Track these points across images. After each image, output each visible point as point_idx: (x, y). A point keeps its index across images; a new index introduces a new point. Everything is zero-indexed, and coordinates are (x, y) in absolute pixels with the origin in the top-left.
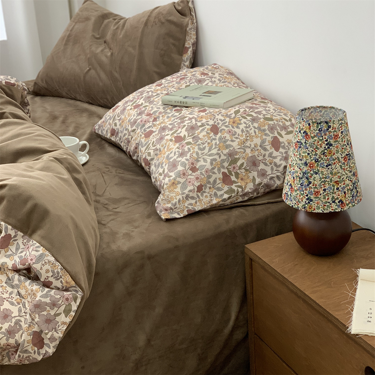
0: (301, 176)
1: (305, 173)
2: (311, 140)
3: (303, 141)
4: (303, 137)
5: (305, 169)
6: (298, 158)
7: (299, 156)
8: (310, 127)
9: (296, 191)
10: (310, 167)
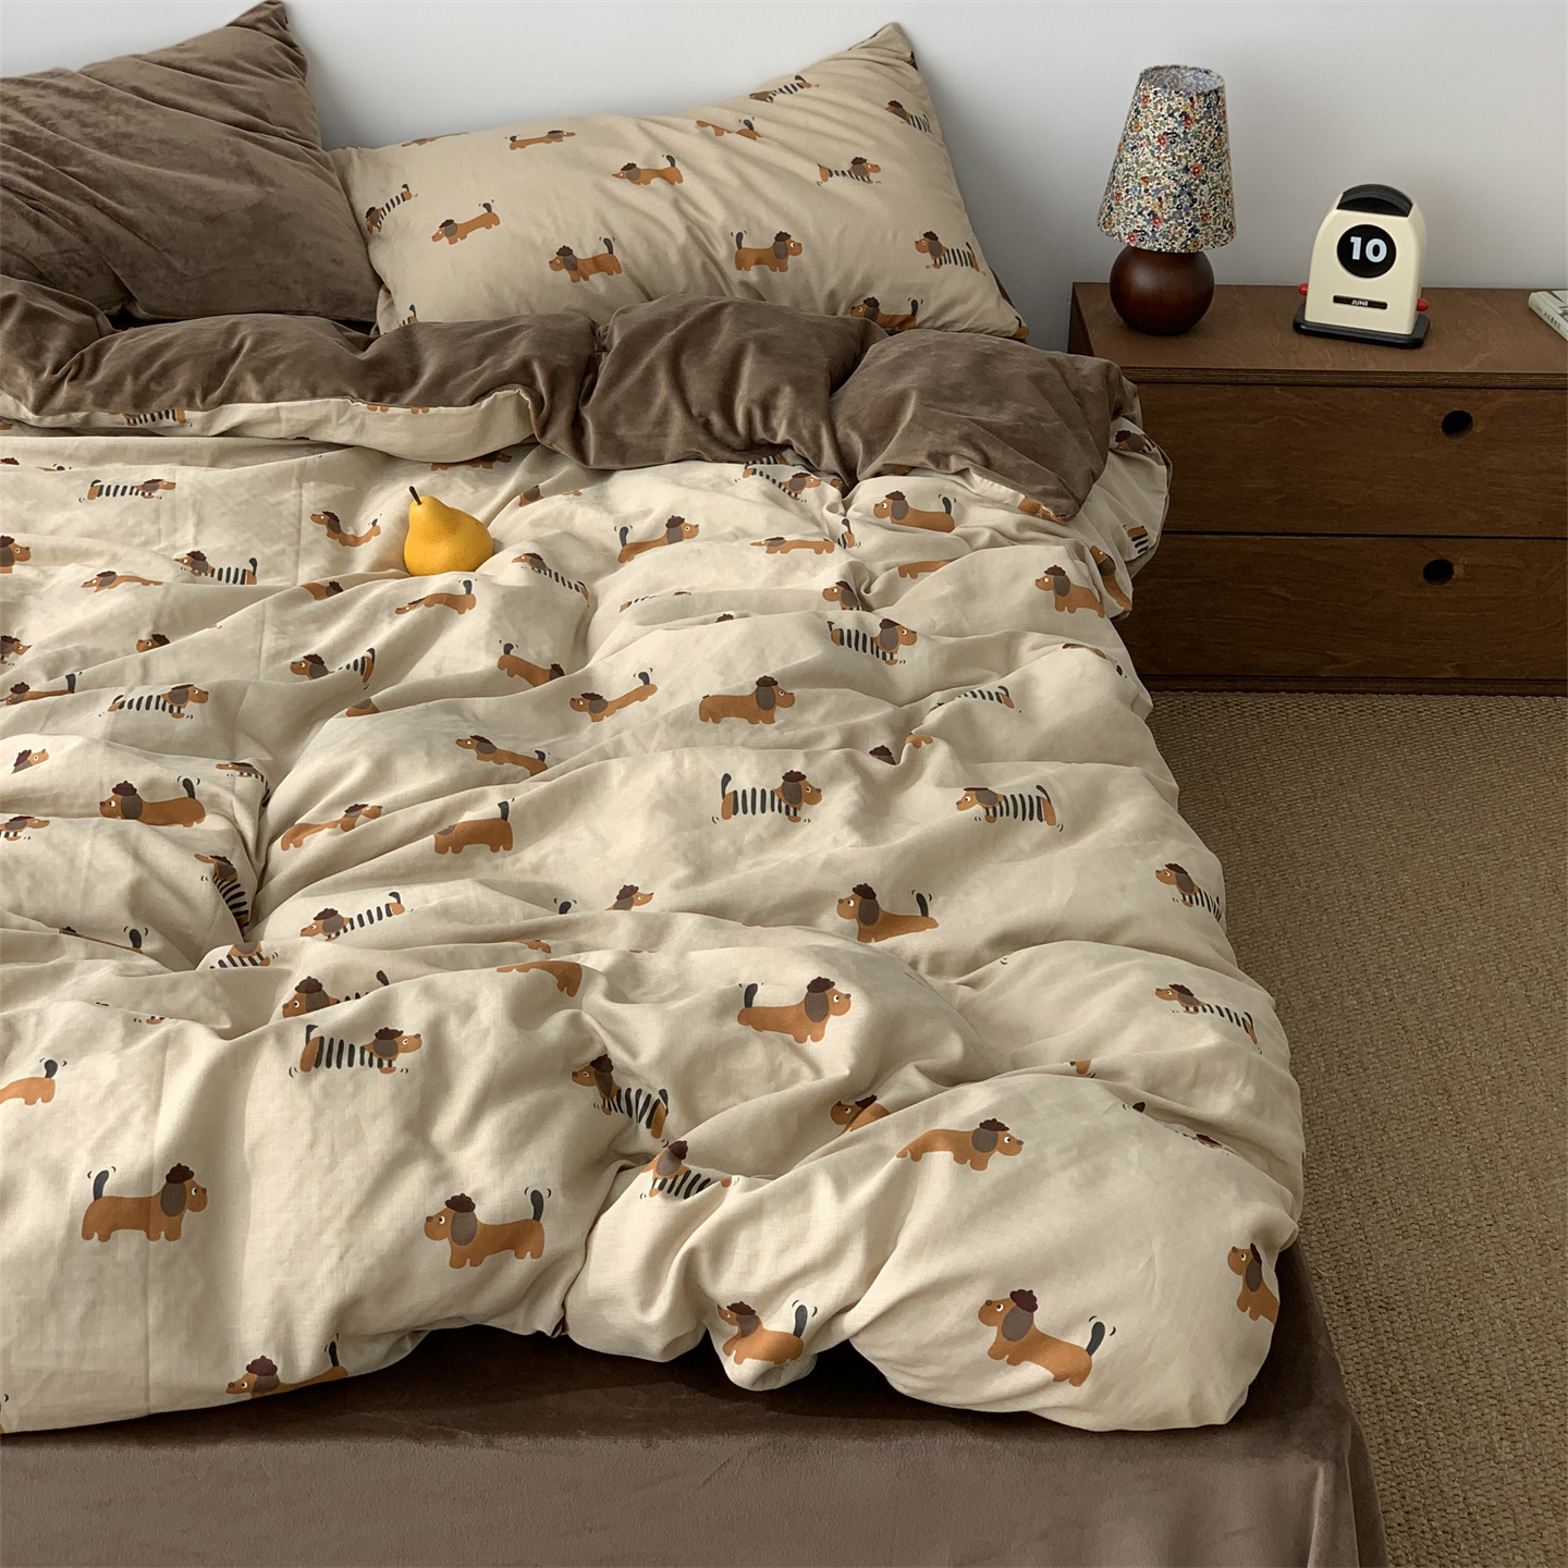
0: (1177, 193)
1: (1185, 186)
2: (1195, 127)
3: (1180, 131)
4: (1180, 123)
5: (1185, 178)
6: (1168, 162)
7: (1171, 159)
8: (1194, 103)
9: (1166, 221)
10: (1194, 173)
